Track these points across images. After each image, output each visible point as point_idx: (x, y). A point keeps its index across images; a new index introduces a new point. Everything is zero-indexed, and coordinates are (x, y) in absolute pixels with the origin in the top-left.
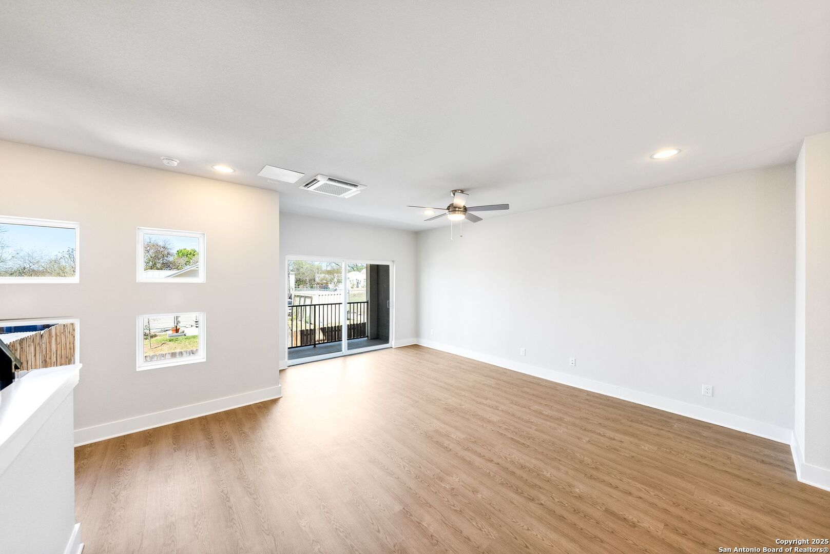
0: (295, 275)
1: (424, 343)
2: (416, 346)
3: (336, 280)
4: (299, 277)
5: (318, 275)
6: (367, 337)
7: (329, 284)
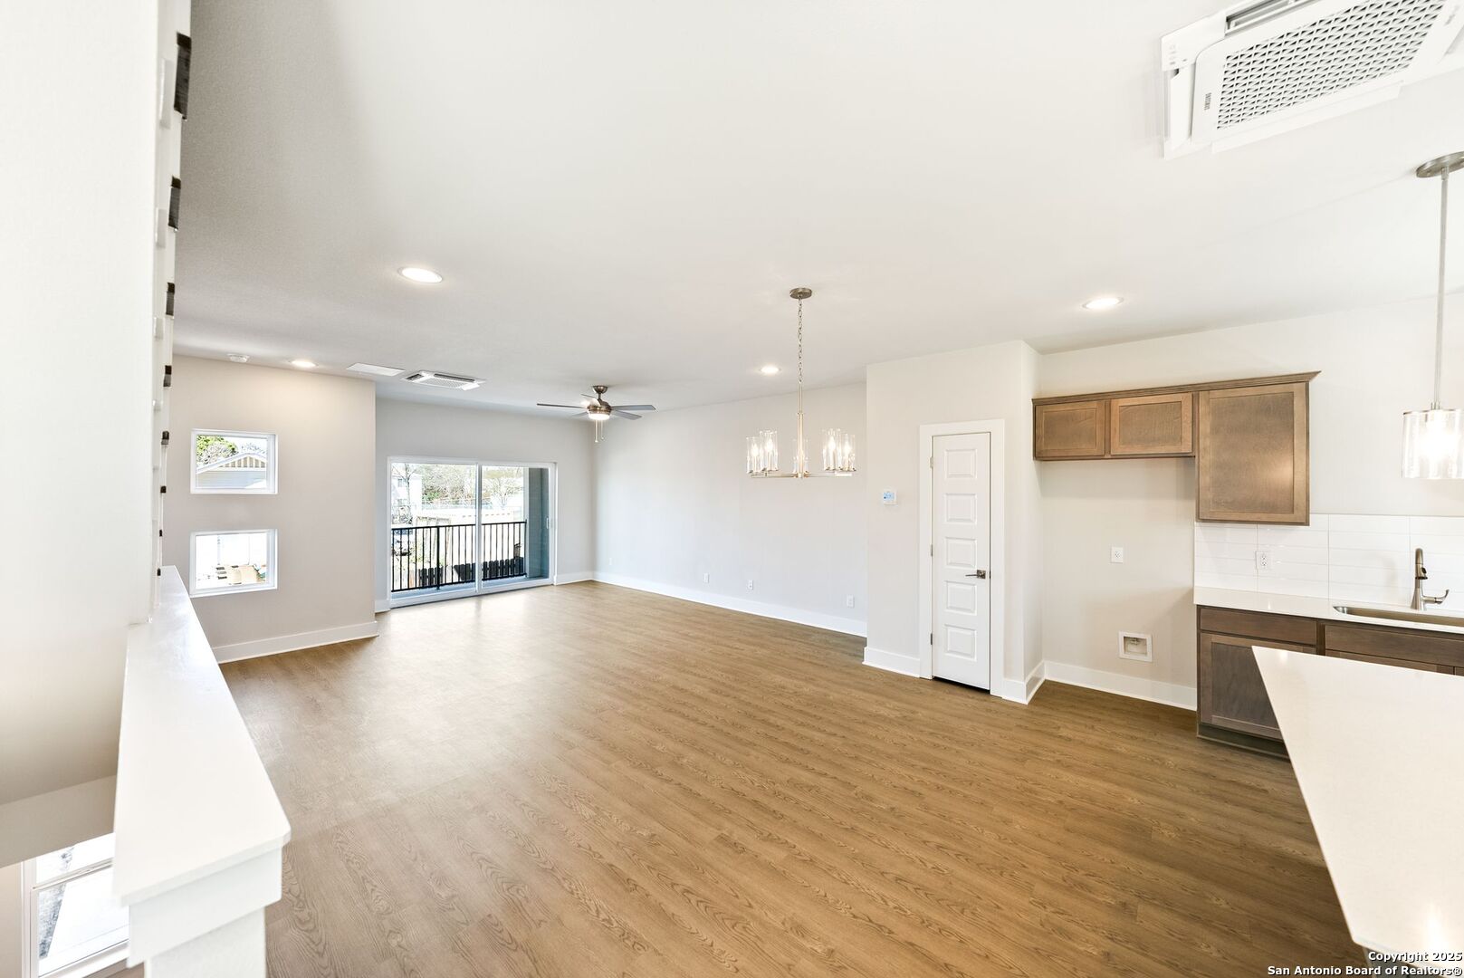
0: (423, 480)
1: (602, 577)
2: (591, 583)
3: (503, 489)
4: (429, 483)
5: (469, 480)
6: (525, 574)
7: (491, 497)
